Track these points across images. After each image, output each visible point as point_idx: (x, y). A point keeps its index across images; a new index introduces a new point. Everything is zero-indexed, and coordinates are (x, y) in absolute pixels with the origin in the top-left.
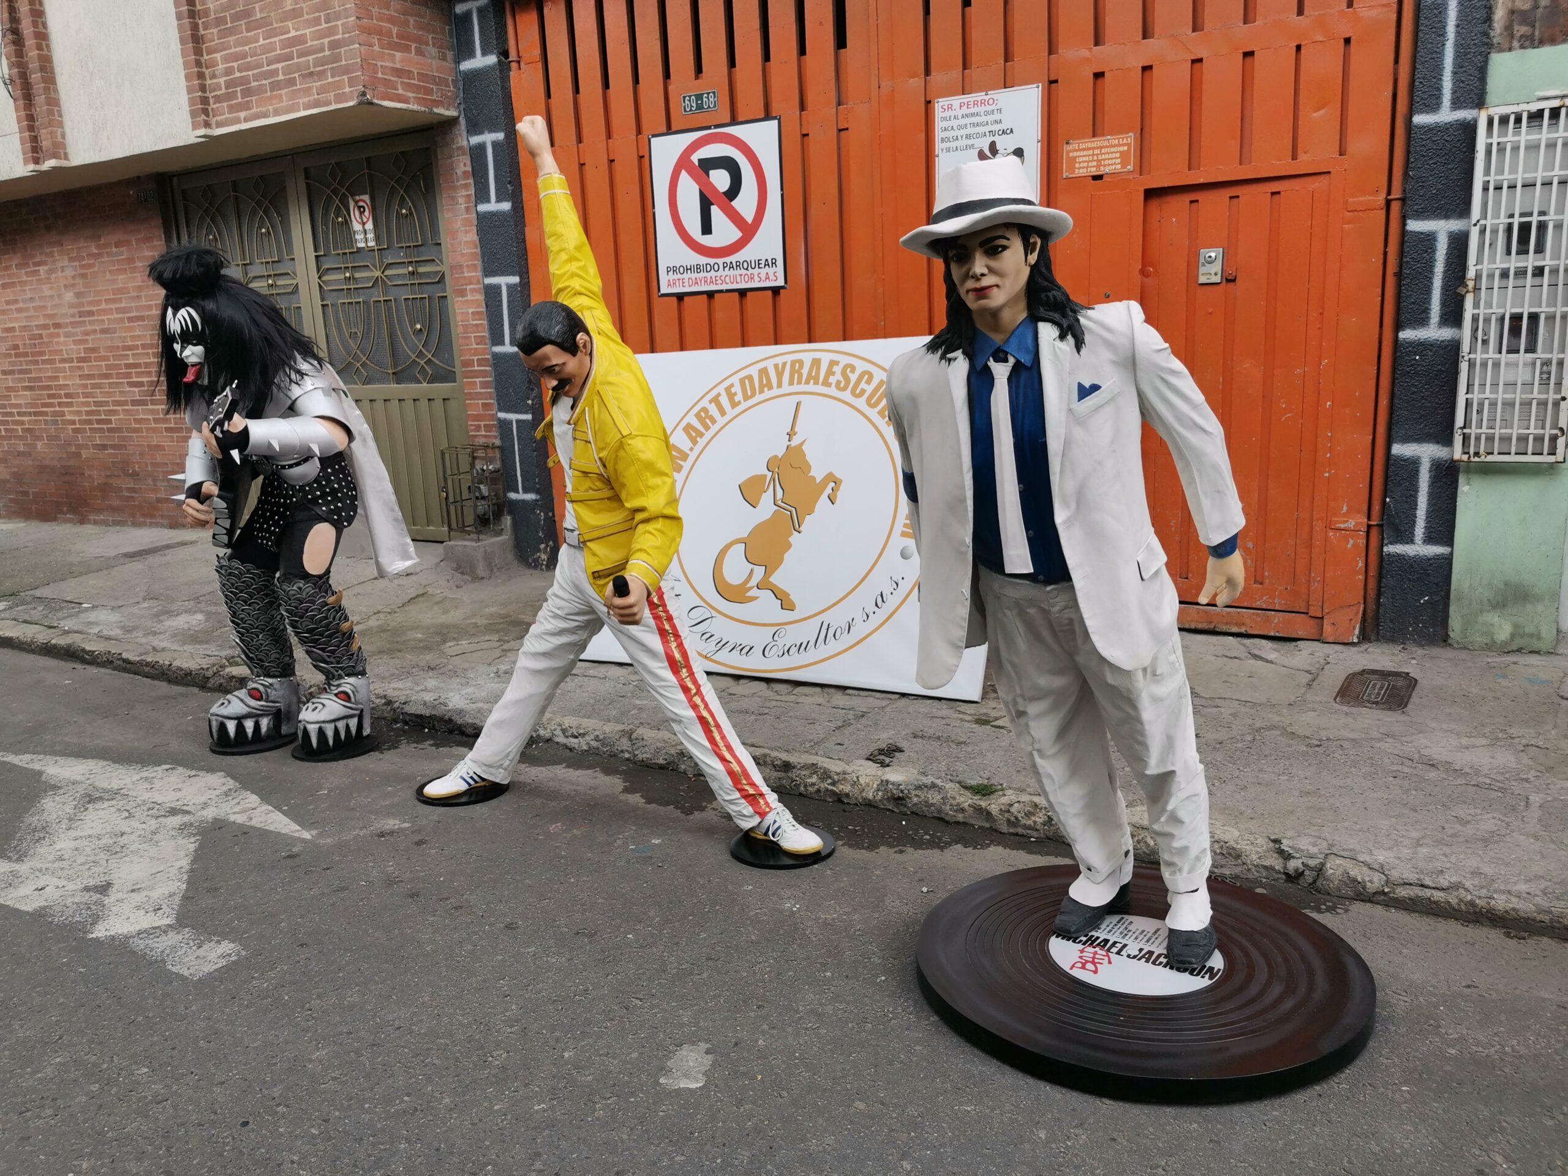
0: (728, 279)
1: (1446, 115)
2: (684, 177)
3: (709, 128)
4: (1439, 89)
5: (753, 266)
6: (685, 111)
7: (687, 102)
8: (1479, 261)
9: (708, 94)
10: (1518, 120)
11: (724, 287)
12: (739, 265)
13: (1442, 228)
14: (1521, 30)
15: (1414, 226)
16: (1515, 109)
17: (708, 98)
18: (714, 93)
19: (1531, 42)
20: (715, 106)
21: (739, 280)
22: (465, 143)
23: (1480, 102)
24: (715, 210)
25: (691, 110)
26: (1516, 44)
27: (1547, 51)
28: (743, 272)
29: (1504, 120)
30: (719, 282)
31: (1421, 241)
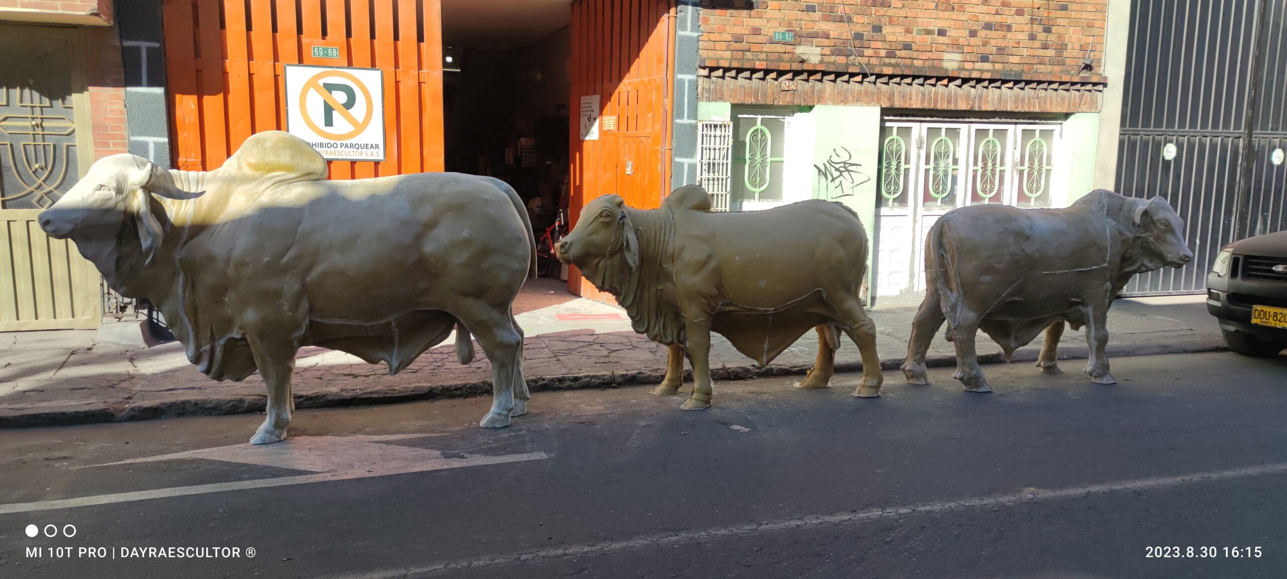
0: (343, 153)
1: (686, 121)
2: (312, 92)
3: (332, 67)
4: (684, 111)
5: (362, 147)
6: (314, 55)
7: (316, 51)
8: (701, 175)
9: (332, 49)
10: (711, 126)
11: (341, 157)
12: (352, 146)
13: (686, 161)
14: (706, 95)
15: (677, 160)
16: (710, 123)
17: (332, 51)
18: (336, 49)
19: (709, 100)
20: (337, 56)
21: (352, 154)
22: (118, 44)
23: (696, 118)
24: (335, 114)
25: (319, 55)
26: (704, 99)
27: (713, 104)
28: (355, 149)
29: (707, 126)
30: (337, 154)
31: (681, 165)
